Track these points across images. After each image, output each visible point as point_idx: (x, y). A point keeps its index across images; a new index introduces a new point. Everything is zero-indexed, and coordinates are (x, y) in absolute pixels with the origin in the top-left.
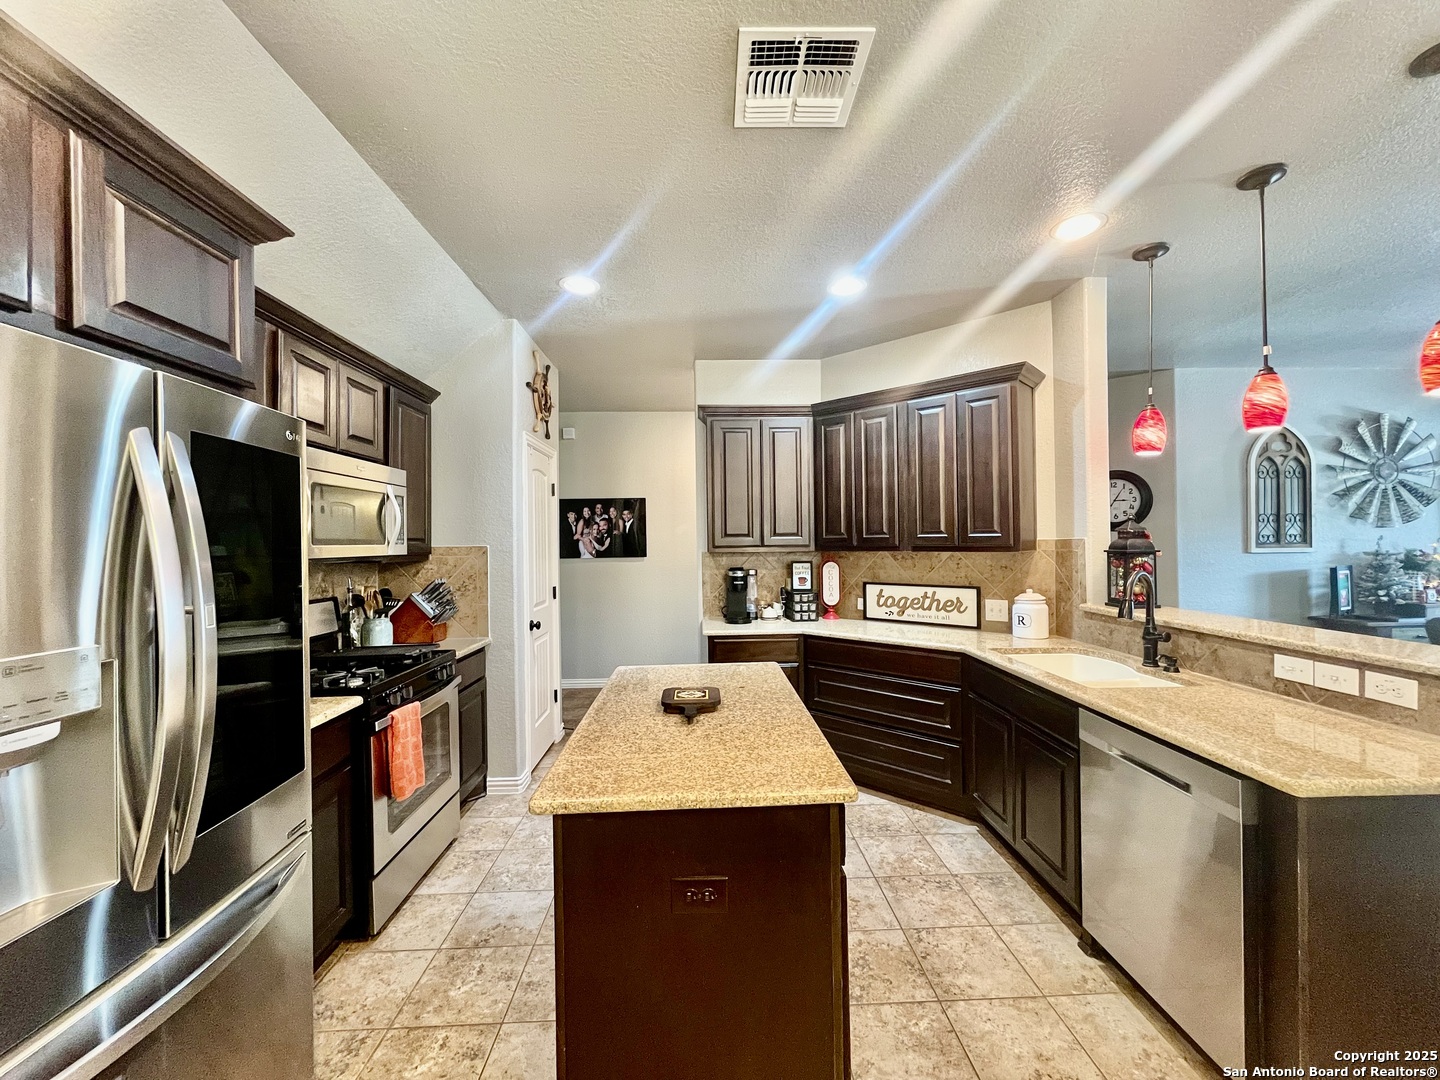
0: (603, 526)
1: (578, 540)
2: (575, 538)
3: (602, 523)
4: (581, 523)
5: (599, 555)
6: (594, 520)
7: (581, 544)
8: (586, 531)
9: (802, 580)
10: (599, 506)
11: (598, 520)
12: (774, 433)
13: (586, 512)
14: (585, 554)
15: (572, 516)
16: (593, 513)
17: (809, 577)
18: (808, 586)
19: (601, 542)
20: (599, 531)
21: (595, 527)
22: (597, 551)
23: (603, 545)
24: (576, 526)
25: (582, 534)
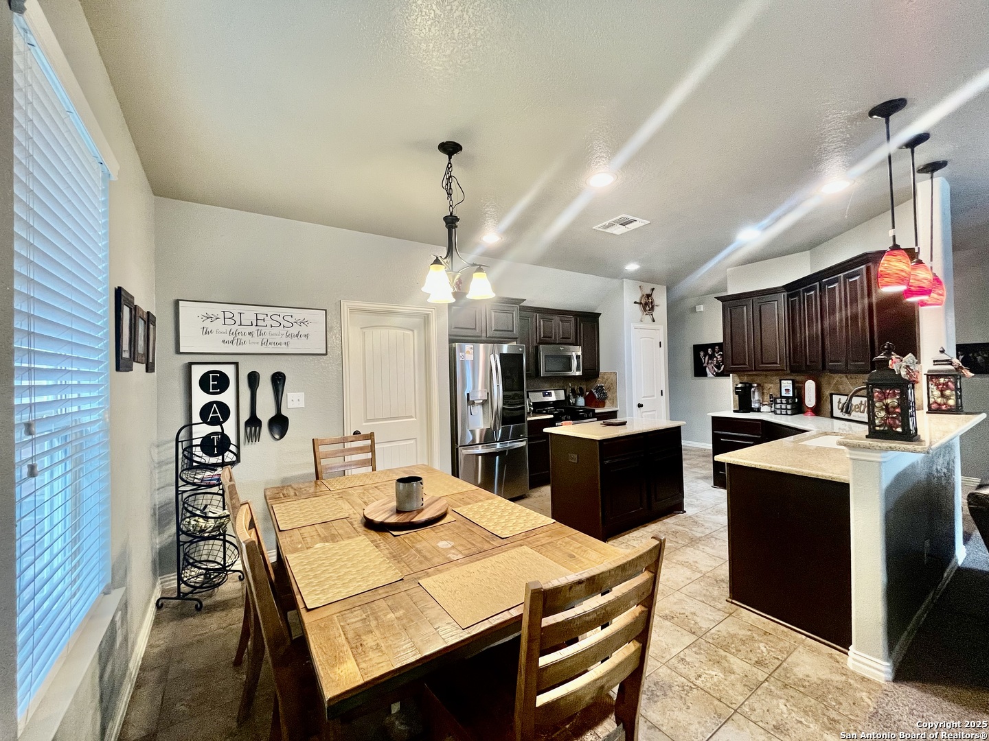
0: (719, 358)
1: (706, 367)
2: (704, 365)
3: (719, 357)
4: (707, 358)
5: (718, 375)
6: (714, 355)
7: (707, 368)
8: (710, 362)
9: (787, 390)
10: (717, 347)
11: (716, 355)
12: (760, 306)
13: (710, 351)
14: (710, 375)
15: (702, 354)
16: (714, 351)
17: (791, 389)
18: (791, 394)
19: (719, 368)
20: (717, 361)
21: (715, 359)
22: (716, 373)
23: (719, 369)
24: (704, 359)
25: (708, 363)
